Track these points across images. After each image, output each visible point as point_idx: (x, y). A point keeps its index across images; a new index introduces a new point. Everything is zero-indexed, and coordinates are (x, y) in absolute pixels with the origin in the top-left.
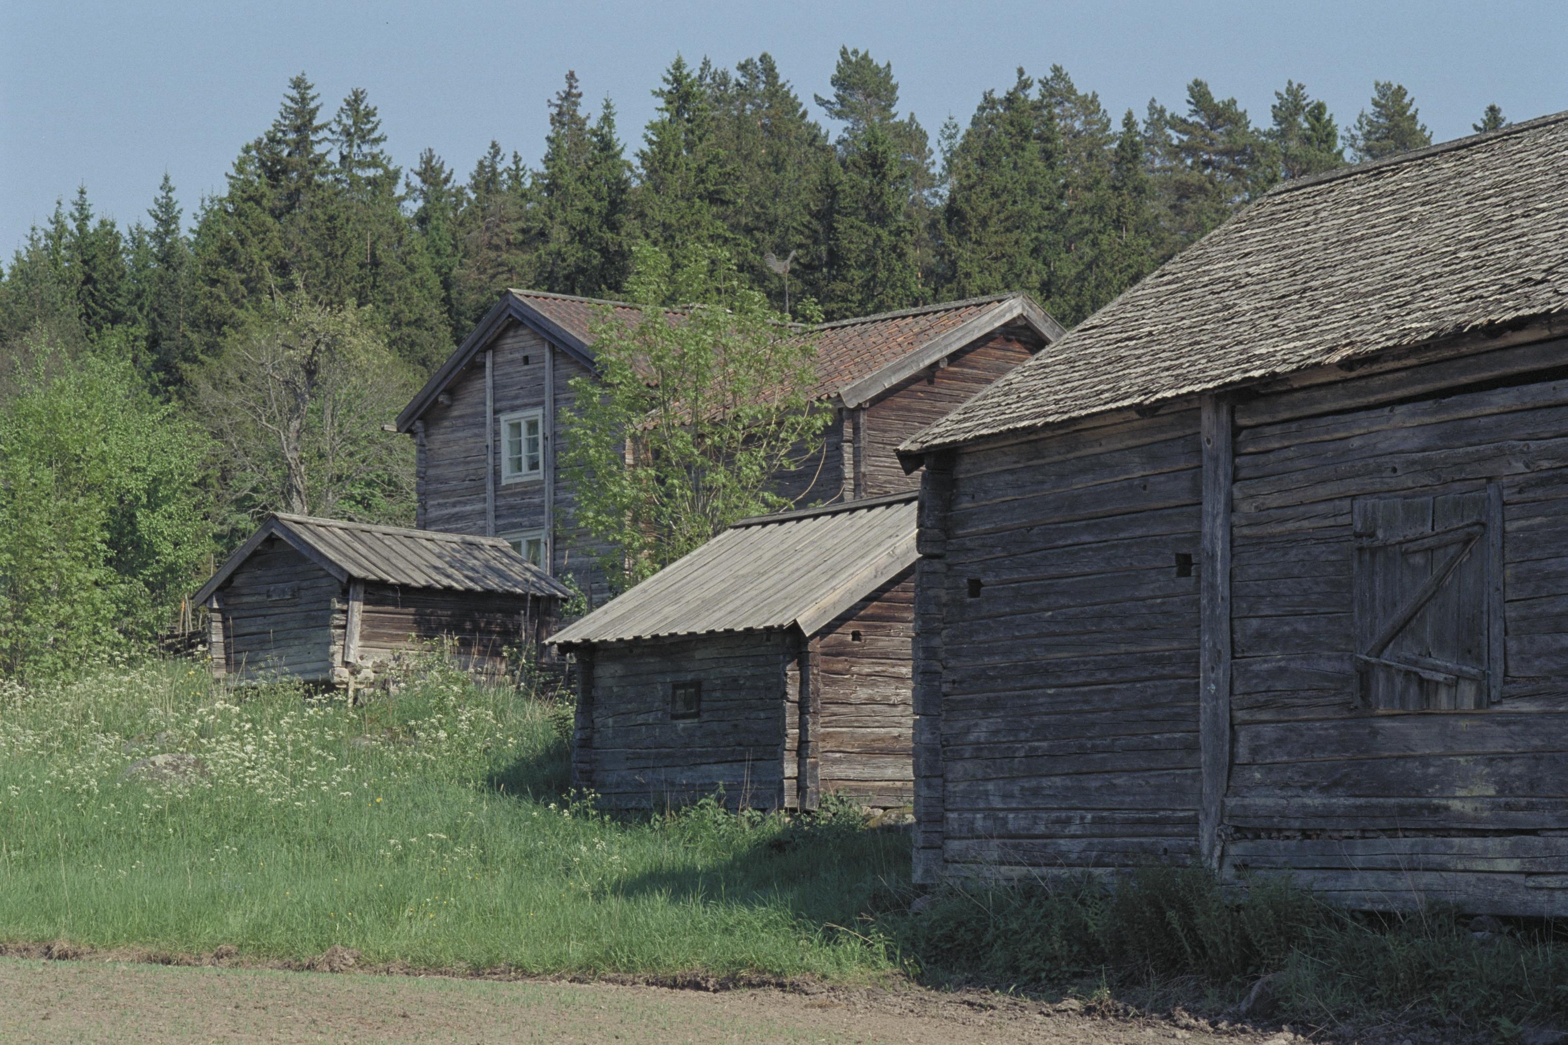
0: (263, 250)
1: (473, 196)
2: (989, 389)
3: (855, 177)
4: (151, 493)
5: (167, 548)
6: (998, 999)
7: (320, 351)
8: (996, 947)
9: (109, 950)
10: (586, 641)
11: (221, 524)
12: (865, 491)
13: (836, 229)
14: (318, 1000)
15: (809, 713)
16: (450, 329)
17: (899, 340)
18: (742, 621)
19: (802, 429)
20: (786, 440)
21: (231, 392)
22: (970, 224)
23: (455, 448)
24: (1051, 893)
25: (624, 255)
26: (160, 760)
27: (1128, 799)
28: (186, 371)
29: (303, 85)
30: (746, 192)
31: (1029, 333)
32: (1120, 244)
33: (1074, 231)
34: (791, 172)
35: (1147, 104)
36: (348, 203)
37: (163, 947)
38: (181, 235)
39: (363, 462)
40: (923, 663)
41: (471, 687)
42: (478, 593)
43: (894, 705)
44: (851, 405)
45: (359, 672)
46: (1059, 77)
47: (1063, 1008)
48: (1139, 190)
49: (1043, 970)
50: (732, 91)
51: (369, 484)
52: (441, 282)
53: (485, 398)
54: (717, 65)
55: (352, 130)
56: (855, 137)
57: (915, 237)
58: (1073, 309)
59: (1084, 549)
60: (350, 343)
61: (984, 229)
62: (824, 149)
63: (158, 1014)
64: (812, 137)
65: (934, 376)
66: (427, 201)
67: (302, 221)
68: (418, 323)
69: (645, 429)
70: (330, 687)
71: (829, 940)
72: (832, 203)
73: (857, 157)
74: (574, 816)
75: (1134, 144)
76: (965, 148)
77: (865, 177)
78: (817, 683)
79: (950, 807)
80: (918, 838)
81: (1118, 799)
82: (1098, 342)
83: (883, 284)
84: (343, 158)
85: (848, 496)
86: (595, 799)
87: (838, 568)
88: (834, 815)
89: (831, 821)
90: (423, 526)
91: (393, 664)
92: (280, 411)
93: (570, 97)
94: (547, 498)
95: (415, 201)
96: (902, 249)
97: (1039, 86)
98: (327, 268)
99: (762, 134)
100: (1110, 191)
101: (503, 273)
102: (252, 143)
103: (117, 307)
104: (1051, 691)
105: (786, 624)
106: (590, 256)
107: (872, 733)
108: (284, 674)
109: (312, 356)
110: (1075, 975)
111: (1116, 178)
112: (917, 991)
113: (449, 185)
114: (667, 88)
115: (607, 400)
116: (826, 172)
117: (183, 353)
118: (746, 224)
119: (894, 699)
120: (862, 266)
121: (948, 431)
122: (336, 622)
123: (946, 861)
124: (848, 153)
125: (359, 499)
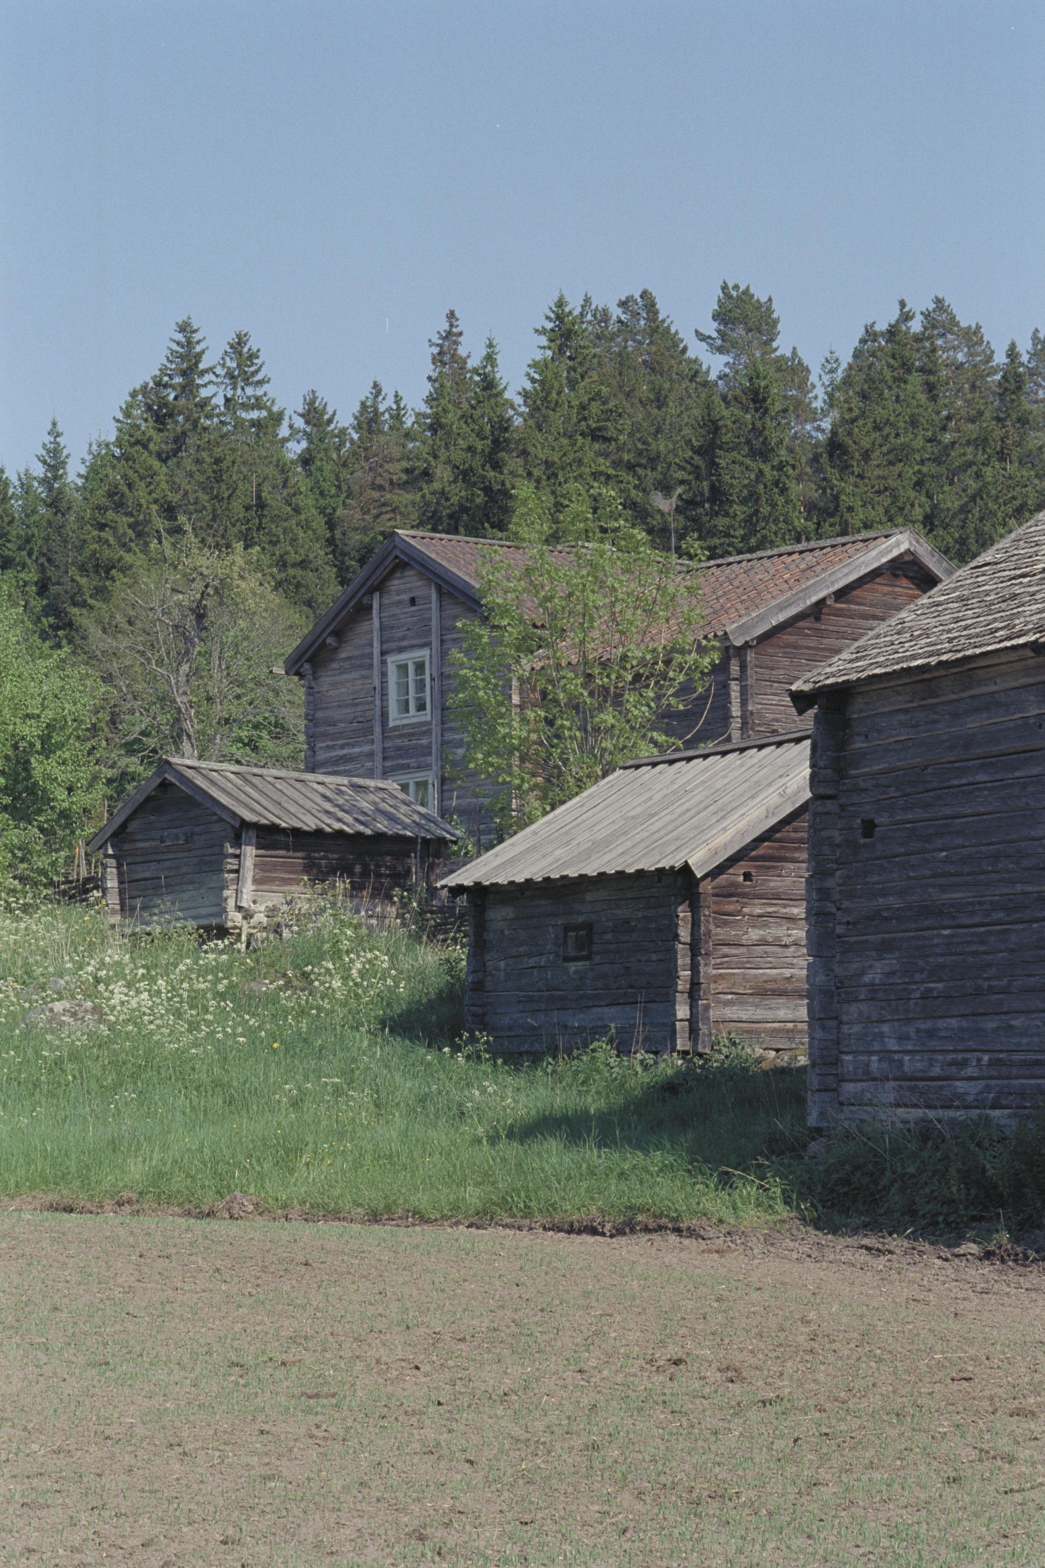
0: (150, 494)
1: (355, 436)
2: (882, 627)
3: (736, 412)
4: (45, 739)
5: (61, 794)
6: (896, 1243)
7: (208, 595)
8: (893, 1190)
9: (13, 1198)
10: (478, 884)
11: (112, 767)
12: (753, 729)
13: (718, 465)
14: (221, 1249)
15: (701, 954)
16: (335, 570)
17: (786, 577)
18: (633, 863)
19: (690, 668)
20: (674, 680)
21: (119, 636)
22: (852, 458)
23: (343, 690)
24: (948, 1136)
25: (507, 495)
26: (58, 1006)
27: (1025, 1041)
28: (75, 615)
29: (188, 329)
30: (628, 428)
31: (916, 568)
32: (1004, 476)
33: (957, 464)
34: (673, 408)
35: (1030, 334)
36: (233, 445)
37: (65, 1194)
38: (69, 480)
39: (251, 704)
40: (817, 904)
41: (364, 931)
42: (368, 837)
43: (786, 946)
44: (738, 643)
45: (252, 917)
46: (941, 309)
47: (962, 1252)
48: (1023, 421)
49: (941, 1214)
50: (613, 327)
51: (256, 726)
52: (326, 523)
53: (372, 639)
54: (598, 302)
55: (236, 373)
56: (737, 372)
57: (797, 471)
58: (956, 541)
59: (979, 789)
60: (238, 587)
61: (866, 463)
62: (705, 384)
63: (64, 1264)
64: (693, 372)
65: (821, 613)
66: (310, 441)
67: (188, 464)
68: (303, 564)
69: (533, 669)
70: (222, 932)
71: (725, 1184)
72: (713, 439)
73: (738, 392)
74: (468, 1058)
75: (1018, 375)
76: (847, 382)
77: (747, 412)
78: (708, 925)
79: (844, 1049)
80: (813, 1081)
81: (1014, 1040)
82: (991, 579)
83: (766, 519)
84: (227, 400)
85: (736, 734)
86: (487, 1042)
87: (729, 808)
88: (727, 1057)
89: (723, 1063)
90: (312, 769)
91: (285, 908)
92: (168, 654)
93: (451, 336)
94: (435, 739)
95: (299, 442)
96: (785, 484)
97: (922, 317)
98: (214, 510)
99: (643, 371)
100: (994, 423)
101: (386, 512)
102: (138, 387)
103: (7, 553)
104: (946, 932)
105: (678, 865)
106: (473, 495)
107: (764, 974)
108: (178, 919)
109: (201, 601)
110: (973, 1219)
111: (999, 409)
112: (813, 1234)
113: (332, 426)
114: (549, 325)
115: (496, 642)
116: (708, 407)
117: (72, 598)
118: (628, 461)
119: (786, 940)
120: (744, 501)
121: (840, 670)
122: (229, 867)
123: (841, 1104)
124: (730, 389)
125: (246, 741)
